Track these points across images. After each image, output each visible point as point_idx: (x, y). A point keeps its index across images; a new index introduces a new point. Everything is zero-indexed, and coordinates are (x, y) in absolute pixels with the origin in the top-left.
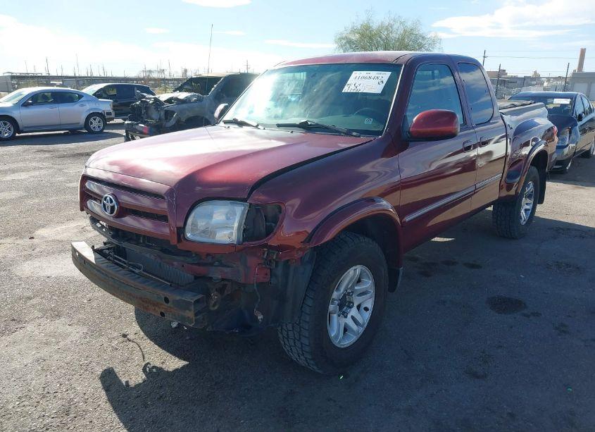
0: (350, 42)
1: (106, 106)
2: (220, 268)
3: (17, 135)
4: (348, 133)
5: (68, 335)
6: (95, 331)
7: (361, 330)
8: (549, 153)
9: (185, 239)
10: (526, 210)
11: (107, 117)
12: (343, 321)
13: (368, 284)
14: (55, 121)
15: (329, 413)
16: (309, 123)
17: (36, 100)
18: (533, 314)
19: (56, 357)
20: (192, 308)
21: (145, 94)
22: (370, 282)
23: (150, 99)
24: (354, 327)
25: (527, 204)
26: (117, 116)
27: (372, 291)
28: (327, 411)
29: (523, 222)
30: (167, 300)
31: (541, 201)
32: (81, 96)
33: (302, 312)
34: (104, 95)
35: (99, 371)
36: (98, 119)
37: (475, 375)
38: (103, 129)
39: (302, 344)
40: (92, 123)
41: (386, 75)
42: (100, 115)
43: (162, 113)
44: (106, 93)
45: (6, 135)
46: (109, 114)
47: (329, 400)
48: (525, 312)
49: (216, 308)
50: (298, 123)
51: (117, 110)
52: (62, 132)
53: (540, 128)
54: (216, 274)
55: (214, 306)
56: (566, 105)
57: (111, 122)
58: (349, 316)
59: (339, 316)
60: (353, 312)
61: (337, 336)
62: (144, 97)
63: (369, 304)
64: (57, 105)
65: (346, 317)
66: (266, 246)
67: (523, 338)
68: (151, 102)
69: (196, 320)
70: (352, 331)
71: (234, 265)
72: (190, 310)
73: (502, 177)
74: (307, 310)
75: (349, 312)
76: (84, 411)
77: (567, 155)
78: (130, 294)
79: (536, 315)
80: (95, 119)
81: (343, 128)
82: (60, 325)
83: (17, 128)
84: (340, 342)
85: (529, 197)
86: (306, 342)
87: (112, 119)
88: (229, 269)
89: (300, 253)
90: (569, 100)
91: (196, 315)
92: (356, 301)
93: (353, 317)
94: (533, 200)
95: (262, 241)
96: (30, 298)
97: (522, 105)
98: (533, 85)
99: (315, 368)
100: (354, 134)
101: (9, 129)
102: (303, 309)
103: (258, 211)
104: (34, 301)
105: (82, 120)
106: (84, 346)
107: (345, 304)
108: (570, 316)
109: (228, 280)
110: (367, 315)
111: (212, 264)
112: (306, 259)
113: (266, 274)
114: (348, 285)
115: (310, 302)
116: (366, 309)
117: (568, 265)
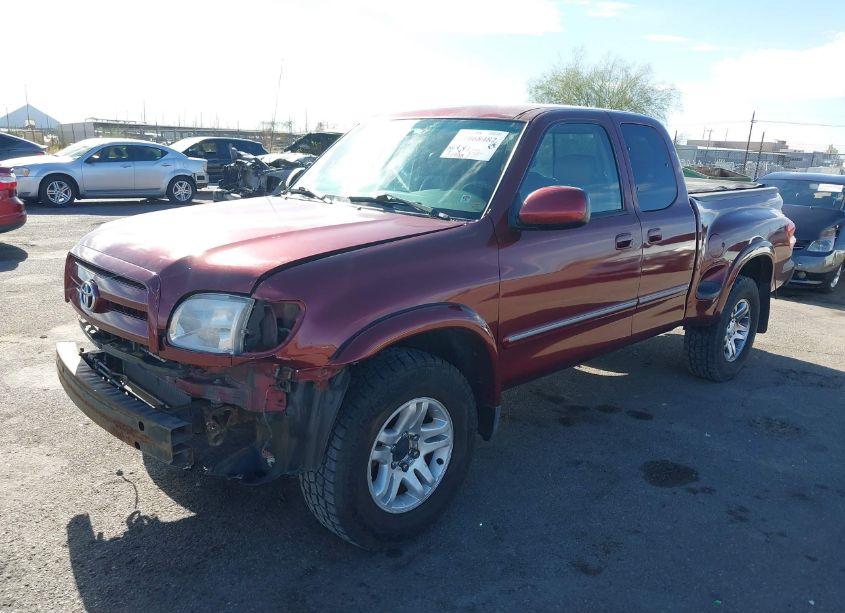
0: (549, 93)
1: (198, 167)
2: (219, 387)
3: (76, 201)
4: (434, 213)
5: (41, 468)
6: (79, 465)
7: (429, 491)
8: (775, 261)
9: (168, 344)
10: (737, 341)
11: (198, 182)
12: (399, 475)
13: (443, 425)
14: (129, 184)
15: (354, 603)
16: (389, 198)
17: (105, 155)
18: (704, 490)
19: (15, 495)
20: (169, 437)
21: (242, 153)
22: (446, 423)
23: (247, 159)
24: (417, 485)
25: (739, 332)
26: (212, 181)
27: (450, 436)
28: (352, 600)
29: (729, 357)
30: (141, 426)
31: (763, 329)
32: (164, 153)
33: (328, 457)
34: (200, 153)
35: (65, 519)
36: (185, 184)
37: (585, 569)
38: (192, 198)
39: (326, 502)
40: (176, 190)
41: (500, 137)
42: (189, 179)
43: (263, 180)
44: (202, 150)
45: (61, 200)
46: (201, 178)
47: (362, 584)
48: (693, 485)
49: (218, 444)
50: (375, 196)
51: (214, 174)
52: (139, 200)
53: (772, 222)
54: (214, 394)
55: (216, 439)
56: (835, 194)
57: (203, 189)
58: (411, 469)
59: (393, 467)
60: (419, 464)
61: (385, 497)
62: (240, 156)
63: (445, 455)
64: (131, 163)
65: (405, 470)
66: (273, 359)
67: (676, 522)
68: (249, 164)
69: (174, 457)
70: (414, 491)
71: (239, 386)
72: (167, 442)
73: (689, 290)
74: (334, 454)
75: (412, 463)
76: (24, 570)
77: (831, 265)
78: (104, 416)
79: (708, 490)
80: (181, 185)
81: (427, 205)
82: (36, 456)
83: (76, 192)
84: (390, 505)
85: (742, 321)
86: (330, 499)
87: (205, 185)
88: (231, 389)
89: (328, 374)
90: (842, 187)
91: (175, 448)
92: (425, 449)
93: (416, 472)
94: (748, 326)
95: (269, 352)
96: (9, 416)
97: (737, 189)
98: (827, 165)
99: (347, 537)
100: (441, 215)
101: (66, 192)
102: (329, 453)
103: (267, 310)
104: (13, 421)
105: (164, 184)
106: (56, 484)
107: (403, 452)
108: (758, 497)
109: (234, 406)
110: (441, 470)
111: (210, 382)
112: (338, 382)
113: (281, 401)
114: (408, 424)
115: (337, 444)
116: (440, 462)
117: (783, 424)
